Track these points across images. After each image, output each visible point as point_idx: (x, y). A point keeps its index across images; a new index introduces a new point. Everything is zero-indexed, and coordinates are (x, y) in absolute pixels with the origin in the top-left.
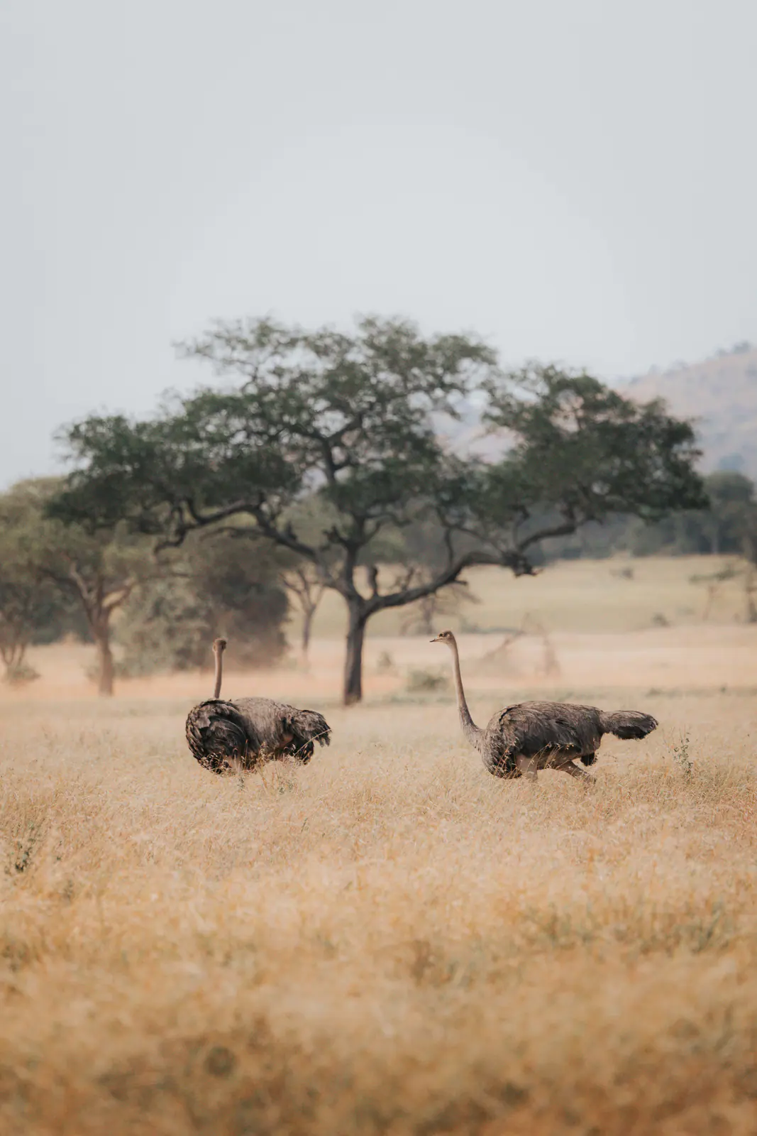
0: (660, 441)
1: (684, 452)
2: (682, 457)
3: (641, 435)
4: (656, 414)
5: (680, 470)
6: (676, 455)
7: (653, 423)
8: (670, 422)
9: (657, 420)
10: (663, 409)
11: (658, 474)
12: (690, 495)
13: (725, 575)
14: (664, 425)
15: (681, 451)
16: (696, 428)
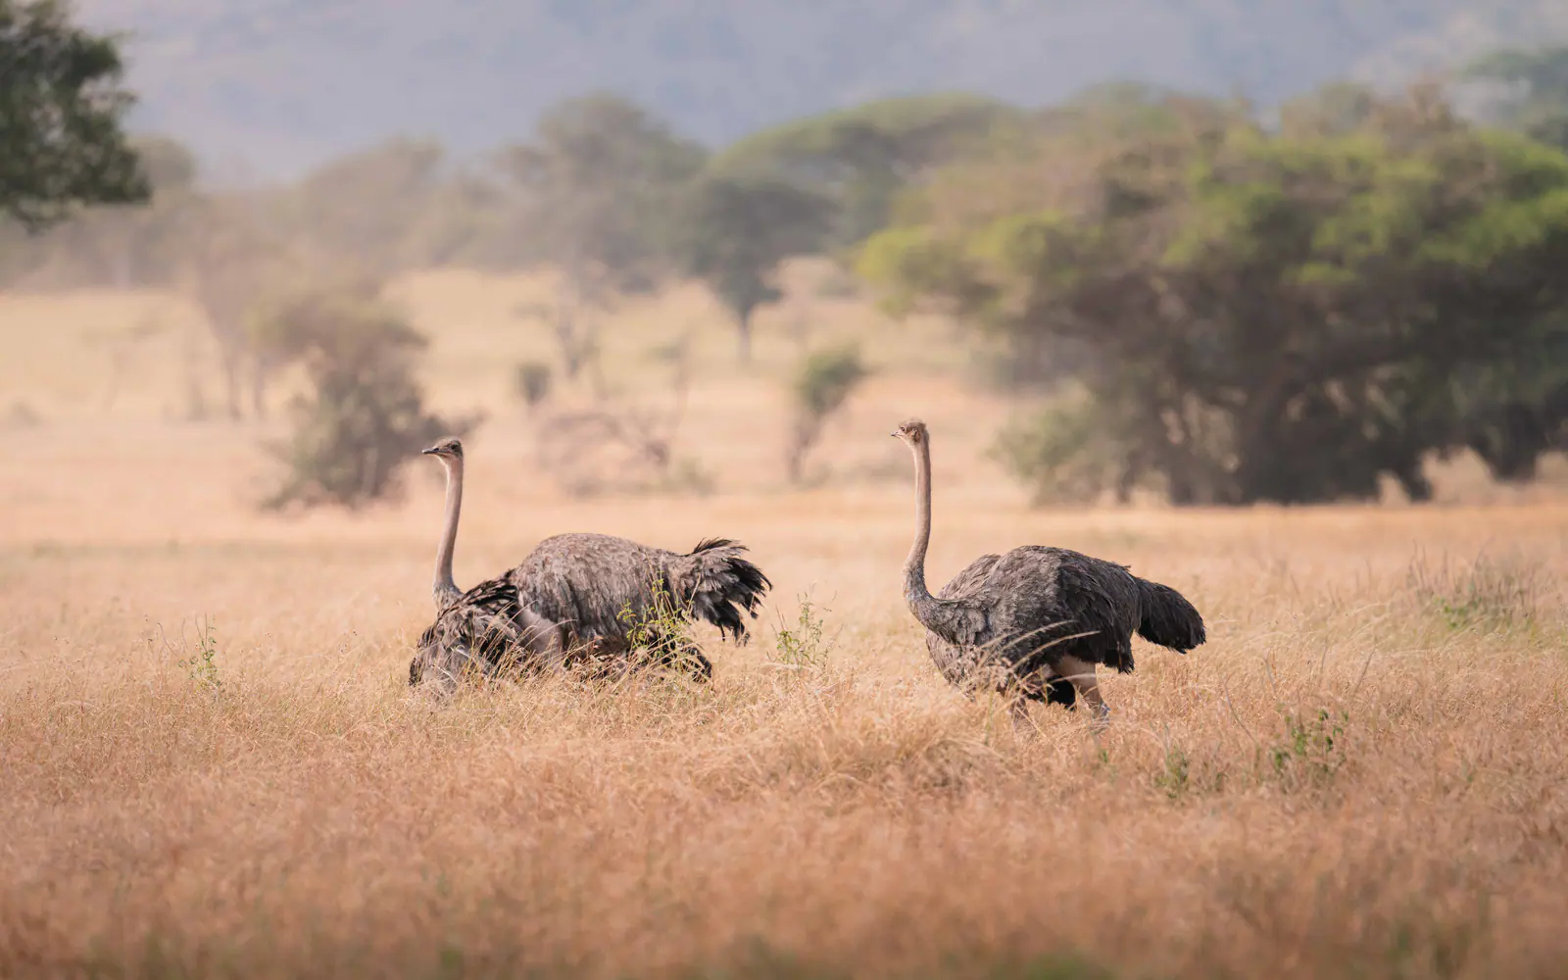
0: (58, 75)
1: (104, 97)
2: (99, 106)
3: (22, 63)
4: (50, 23)
5: (94, 129)
6: (87, 102)
7: (43, 41)
8: (75, 38)
9: (53, 34)
10: (64, 16)
11: (55, 135)
12: (112, 177)
13: (144, 330)
14: (65, 42)
15: (95, 92)
16: (124, 52)
